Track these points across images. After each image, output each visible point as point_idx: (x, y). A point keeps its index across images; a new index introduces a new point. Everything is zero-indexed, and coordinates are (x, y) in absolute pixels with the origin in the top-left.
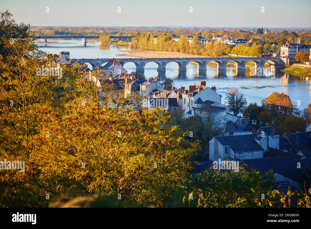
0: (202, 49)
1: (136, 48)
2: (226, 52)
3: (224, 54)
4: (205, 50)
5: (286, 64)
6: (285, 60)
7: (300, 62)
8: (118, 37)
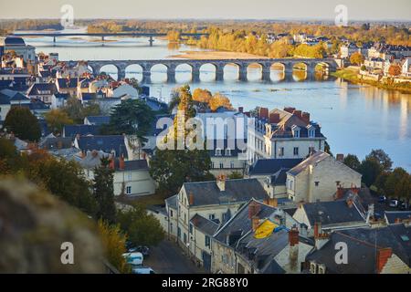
0: (268, 50)
2: (290, 53)
3: (288, 55)
4: (271, 50)
5: (340, 65)
6: (338, 62)
7: (355, 64)
8: (191, 35)
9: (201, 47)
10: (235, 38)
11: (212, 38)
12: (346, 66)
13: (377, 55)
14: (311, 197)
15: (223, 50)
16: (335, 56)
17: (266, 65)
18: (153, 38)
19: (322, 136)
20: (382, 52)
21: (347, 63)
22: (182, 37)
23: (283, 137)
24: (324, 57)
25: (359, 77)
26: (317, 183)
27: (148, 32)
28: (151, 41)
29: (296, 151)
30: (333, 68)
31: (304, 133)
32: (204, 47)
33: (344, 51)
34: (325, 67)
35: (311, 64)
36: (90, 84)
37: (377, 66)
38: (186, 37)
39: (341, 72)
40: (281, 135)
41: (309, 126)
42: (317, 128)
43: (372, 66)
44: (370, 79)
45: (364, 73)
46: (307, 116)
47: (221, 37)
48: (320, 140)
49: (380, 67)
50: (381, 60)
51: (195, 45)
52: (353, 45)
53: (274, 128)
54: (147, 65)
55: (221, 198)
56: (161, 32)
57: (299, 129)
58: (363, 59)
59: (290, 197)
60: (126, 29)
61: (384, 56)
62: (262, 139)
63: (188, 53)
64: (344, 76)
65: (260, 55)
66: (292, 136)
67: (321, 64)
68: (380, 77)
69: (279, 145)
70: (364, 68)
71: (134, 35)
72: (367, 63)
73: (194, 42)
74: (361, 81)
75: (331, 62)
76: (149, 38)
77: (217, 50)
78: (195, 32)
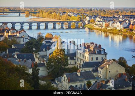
1: (38, 17)
2: (69, 19)
4: (62, 18)
5: (86, 23)
6: (86, 22)
7: (92, 23)
8: (33, 12)
9: (37, 17)
10: (49, 14)
11: (41, 14)
12: (89, 23)
13: (99, 20)
14: (107, 76)
15: (44, 18)
16: (85, 20)
17: (62, 23)
18: (20, 14)
19: (106, 53)
20: (101, 19)
21: (89, 22)
22: (30, 13)
23: (93, 54)
24: (81, 20)
25: (94, 27)
26: (110, 72)
27: (18, 11)
28: (19, 14)
29: (97, 59)
30: (84, 24)
31: (100, 52)
32: (38, 16)
33: (88, 18)
34: (81, 24)
35: (77, 23)
36: (9, 32)
37: (100, 24)
38: (31, 13)
39: (88, 25)
40: (92, 53)
41: (102, 50)
42: (104, 50)
43: (98, 23)
44: (98, 28)
45: (96, 26)
46: (100, 46)
47: (44, 13)
48: (105, 55)
49: (101, 24)
50: (101, 22)
51: (34, 16)
52: (90, 16)
53: (89, 50)
54: (22, 24)
55: (79, 79)
56: (22, 11)
57: (98, 51)
58: (94, 21)
59: (99, 77)
60: (10, 10)
61: (102, 20)
62: (84, 54)
63: (34, 19)
64: (89, 27)
65: (58, 19)
66: (96, 53)
67: (80, 23)
68: (102, 27)
69: (91, 57)
70: (96, 24)
71: (13, 12)
72: (96, 23)
73: (34, 15)
74: (95, 29)
75: (84, 22)
76: (19, 13)
77: (42, 18)
78: (34, 12)
